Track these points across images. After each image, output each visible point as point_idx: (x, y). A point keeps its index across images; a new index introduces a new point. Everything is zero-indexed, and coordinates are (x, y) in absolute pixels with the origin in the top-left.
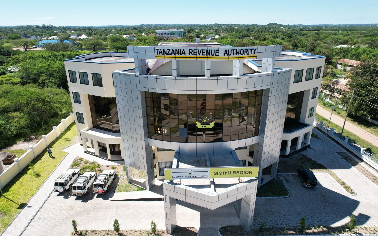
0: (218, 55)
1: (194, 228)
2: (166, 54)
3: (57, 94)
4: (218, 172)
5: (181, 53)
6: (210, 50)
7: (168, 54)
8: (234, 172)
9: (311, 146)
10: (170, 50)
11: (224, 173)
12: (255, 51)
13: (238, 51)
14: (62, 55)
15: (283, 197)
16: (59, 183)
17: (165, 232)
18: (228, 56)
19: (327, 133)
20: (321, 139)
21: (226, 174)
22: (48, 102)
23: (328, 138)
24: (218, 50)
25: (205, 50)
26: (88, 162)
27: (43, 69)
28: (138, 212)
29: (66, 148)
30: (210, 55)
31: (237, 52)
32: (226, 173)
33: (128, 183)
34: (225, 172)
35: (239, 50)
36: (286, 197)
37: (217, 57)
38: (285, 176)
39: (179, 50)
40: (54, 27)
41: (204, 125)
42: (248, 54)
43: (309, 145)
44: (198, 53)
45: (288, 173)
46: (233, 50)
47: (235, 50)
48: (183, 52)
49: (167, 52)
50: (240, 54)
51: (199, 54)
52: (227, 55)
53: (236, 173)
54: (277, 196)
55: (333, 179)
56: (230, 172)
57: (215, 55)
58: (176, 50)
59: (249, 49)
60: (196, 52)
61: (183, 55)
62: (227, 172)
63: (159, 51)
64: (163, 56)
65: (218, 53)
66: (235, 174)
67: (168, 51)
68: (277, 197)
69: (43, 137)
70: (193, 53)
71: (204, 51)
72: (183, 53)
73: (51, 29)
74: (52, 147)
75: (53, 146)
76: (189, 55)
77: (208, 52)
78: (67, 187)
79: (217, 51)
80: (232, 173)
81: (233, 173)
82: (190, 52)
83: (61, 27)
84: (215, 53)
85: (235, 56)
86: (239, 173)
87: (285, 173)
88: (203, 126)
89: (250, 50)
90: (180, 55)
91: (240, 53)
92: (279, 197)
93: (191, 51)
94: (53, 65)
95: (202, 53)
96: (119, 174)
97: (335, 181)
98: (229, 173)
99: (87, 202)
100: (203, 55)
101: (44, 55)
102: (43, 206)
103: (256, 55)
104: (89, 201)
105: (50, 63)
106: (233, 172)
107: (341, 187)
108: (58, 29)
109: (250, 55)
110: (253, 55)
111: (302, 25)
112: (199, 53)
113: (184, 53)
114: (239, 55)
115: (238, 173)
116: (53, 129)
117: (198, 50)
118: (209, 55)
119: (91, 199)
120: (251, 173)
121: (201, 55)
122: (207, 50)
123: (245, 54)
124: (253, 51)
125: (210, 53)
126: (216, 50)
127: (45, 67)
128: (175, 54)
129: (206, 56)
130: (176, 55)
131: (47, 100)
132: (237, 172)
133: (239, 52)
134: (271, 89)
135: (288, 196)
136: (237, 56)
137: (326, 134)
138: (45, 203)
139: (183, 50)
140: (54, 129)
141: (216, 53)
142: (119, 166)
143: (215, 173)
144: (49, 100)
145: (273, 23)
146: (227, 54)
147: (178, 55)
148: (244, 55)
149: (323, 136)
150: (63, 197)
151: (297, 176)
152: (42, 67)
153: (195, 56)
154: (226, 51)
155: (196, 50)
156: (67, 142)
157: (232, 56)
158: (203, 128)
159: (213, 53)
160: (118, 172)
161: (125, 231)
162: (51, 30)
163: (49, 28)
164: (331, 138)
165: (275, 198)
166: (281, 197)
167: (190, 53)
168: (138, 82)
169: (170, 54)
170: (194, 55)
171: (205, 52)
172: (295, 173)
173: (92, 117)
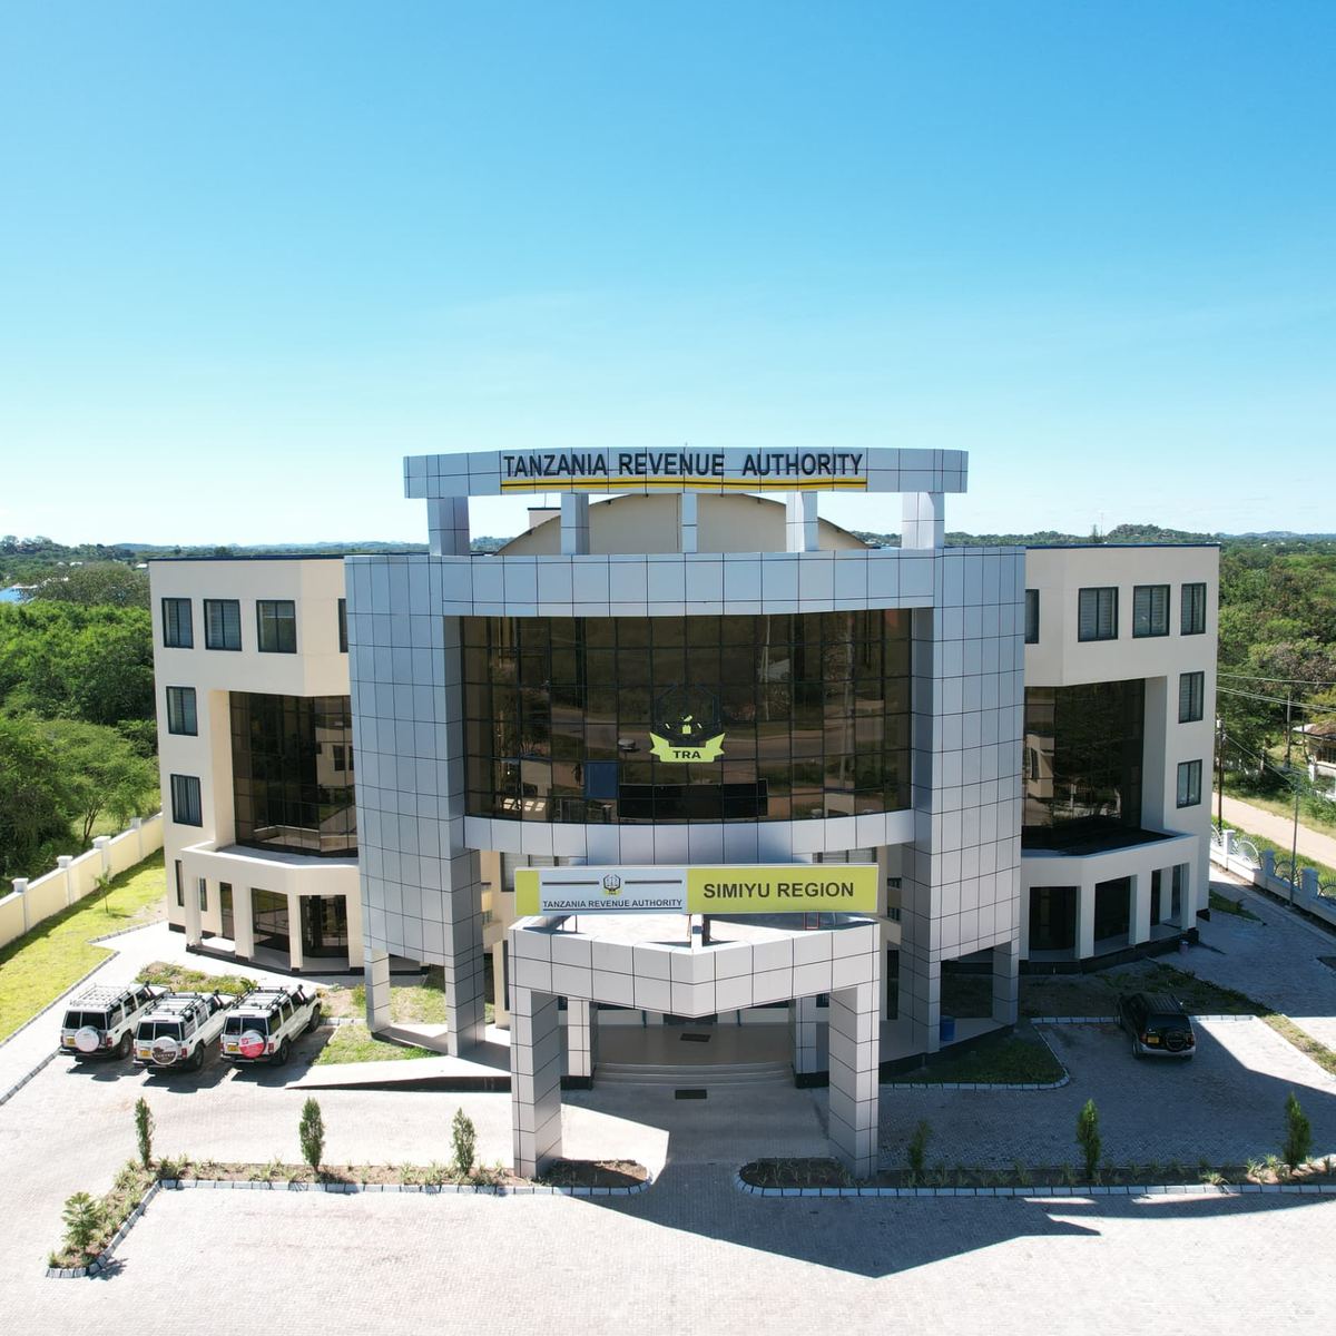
0: (722, 474)
1: (632, 1163)
2: (540, 474)
3: (84, 742)
4: (719, 886)
5: (593, 467)
6: (691, 455)
7: (547, 473)
8: (782, 887)
9: (1203, 938)
10: (552, 457)
11: (744, 888)
12: (856, 463)
13: (792, 460)
14: (104, 618)
15: (1036, 1086)
16: (85, 1014)
17: (512, 1173)
18: (756, 479)
19: (1292, 898)
20: (1259, 920)
21: (750, 895)
22: (43, 764)
23: (1294, 917)
24: (722, 456)
25: (675, 455)
26: (202, 978)
27: (23, 662)
28: (407, 1121)
29: (109, 937)
30: (694, 472)
31: (788, 465)
32: (750, 891)
33: (370, 1037)
34: (746, 885)
35: (797, 455)
36: (1052, 1086)
37: (718, 479)
38: (1065, 1029)
39: (583, 456)
40: (57, 545)
41: (682, 749)
42: (832, 471)
43: (1193, 932)
44: (649, 465)
45: (1077, 1020)
46: (774, 456)
47: (782, 456)
48: (600, 465)
49: (544, 467)
50: (801, 472)
51: (656, 471)
52: (756, 474)
53: (790, 891)
54: (1011, 1084)
55: (1276, 1035)
56: (768, 885)
57: (710, 472)
58: (574, 457)
59: (835, 456)
60: (644, 465)
61: (600, 475)
62: (755, 885)
63: (514, 463)
64: (530, 479)
65: (721, 465)
66: (788, 895)
67: (545, 462)
68: (1010, 1087)
69: (16, 888)
70: (632, 466)
71: (671, 459)
72: (597, 468)
73: (43, 557)
74: (50, 933)
75: (53, 931)
76: (621, 473)
77: (686, 465)
78: (115, 1036)
79: (718, 460)
80: (773, 890)
81: (780, 890)
82: (622, 464)
83: (88, 547)
84: (710, 467)
85: (783, 477)
86: (803, 892)
87: (1061, 1020)
88: (677, 753)
89: (838, 460)
90: (590, 473)
91: (800, 467)
92: (1019, 1087)
93: (626, 460)
94: (69, 645)
95: (666, 467)
96: (333, 1013)
97: (1285, 1042)
98: (764, 892)
99: (195, 1091)
100: (667, 473)
101: (29, 611)
102: (12, 1099)
103: (861, 476)
104: (199, 1090)
105: (54, 637)
106: (780, 885)
107: (1307, 1061)
108: (75, 555)
109: (838, 477)
110: (849, 476)
111: (1289, 533)
112: (656, 464)
113: (603, 468)
114: (797, 473)
115: (797, 893)
116: (56, 865)
117: (651, 455)
118: (690, 473)
119: (212, 1082)
120: (851, 894)
121: (661, 473)
122: (682, 457)
123: (820, 473)
124: (849, 463)
125: (694, 467)
126: (715, 456)
127: (35, 651)
128: (573, 472)
129: (678, 477)
130: (574, 474)
131: (41, 756)
132: (794, 885)
133: (796, 465)
134: (937, 614)
135: (1058, 1085)
136: (792, 478)
137: (1288, 903)
138: (17, 1089)
139: (600, 457)
140: (64, 867)
141: (715, 464)
142: (334, 990)
143: (709, 887)
144: (51, 757)
145: (1138, 524)
146: (753, 469)
147: (583, 473)
148: (815, 477)
149: (1276, 912)
150: (92, 1076)
151: (1115, 1027)
152: (20, 653)
153: (641, 478)
154: (749, 458)
155: (645, 455)
156: (114, 920)
157: (771, 477)
158: (680, 759)
159: (702, 466)
160: (329, 1007)
161: (346, 1168)
162: (41, 561)
163: (33, 552)
164: (1311, 917)
165: (999, 1091)
166: (1027, 1086)
167: (624, 467)
168: (436, 584)
169: (554, 474)
170: (638, 473)
171: (674, 464)
172: (1109, 1019)
173: (236, 794)
